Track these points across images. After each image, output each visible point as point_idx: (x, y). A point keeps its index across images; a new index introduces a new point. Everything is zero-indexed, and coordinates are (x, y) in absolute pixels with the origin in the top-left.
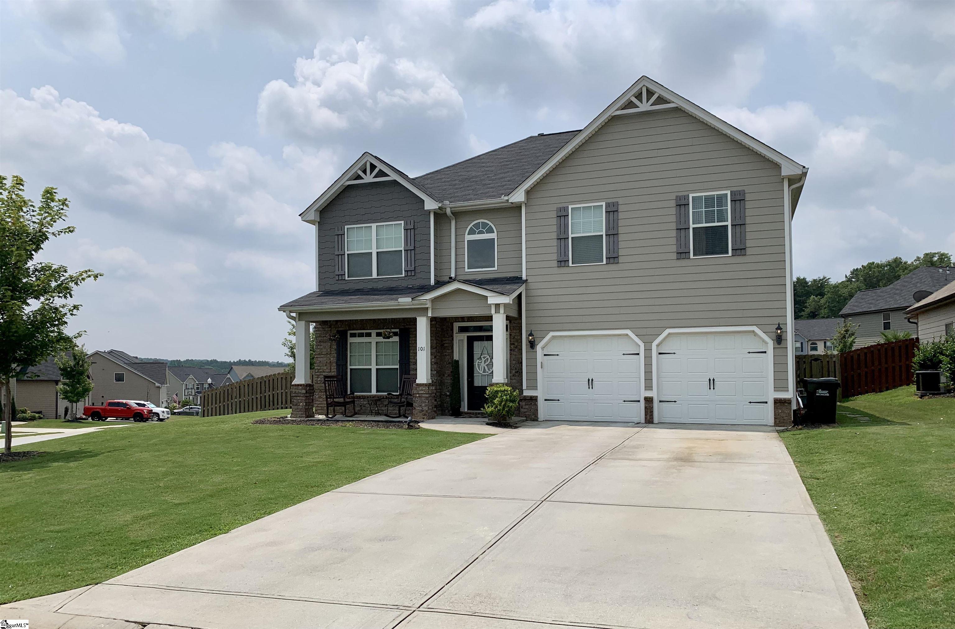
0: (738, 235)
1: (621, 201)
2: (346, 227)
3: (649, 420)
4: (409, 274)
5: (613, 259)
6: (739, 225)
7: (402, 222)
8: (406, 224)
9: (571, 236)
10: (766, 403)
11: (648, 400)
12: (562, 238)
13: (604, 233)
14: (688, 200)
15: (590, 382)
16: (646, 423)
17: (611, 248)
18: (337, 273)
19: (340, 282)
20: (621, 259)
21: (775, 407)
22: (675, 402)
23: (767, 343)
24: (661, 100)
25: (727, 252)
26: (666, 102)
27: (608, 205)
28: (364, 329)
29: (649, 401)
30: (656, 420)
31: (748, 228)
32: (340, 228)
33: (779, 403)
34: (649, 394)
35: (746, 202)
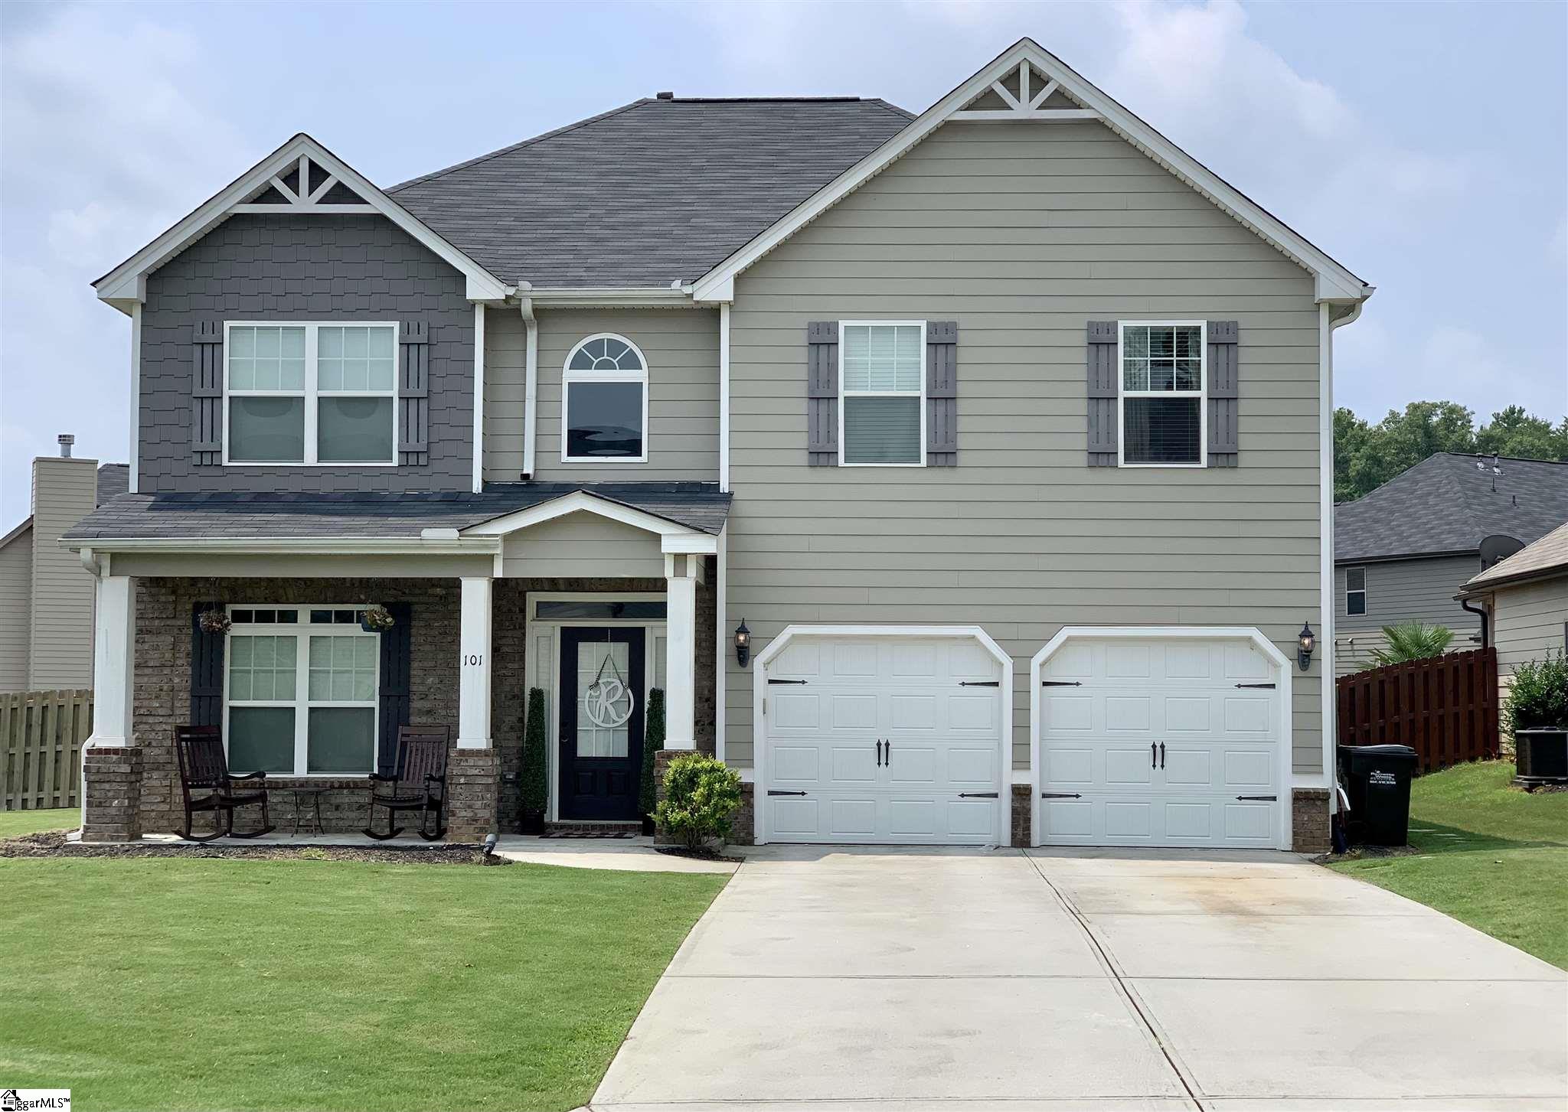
0: (1222, 421)
1: (963, 322)
2: (227, 324)
3: (1021, 839)
4: (413, 460)
5: (944, 456)
6: (1225, 400)
7: (396, 325)
8: (405, 330)
9: (842, 393)
10: (1274, 799)
11: (1022, 792)
12: (822, 397)
13: (922, 394)
14: (1116, 333)
15: (883, 750)
16: (1013, 846)
17: (941, 431)
18: (198, 446)
19: (203, 471)
20: (962, 458)
21: (1294, 808)
22: (1077, 796)
23: (1276, 666)
24: (1061, 99)
25: (1196, 458)
26: (1075, 104)
27: (932, 328)
28: (277, 602)
29: (1022, 794)
30: (1036, 840)
31: (1244, 407)
32: (208, 327)
33: (1303, 799)
34: (1022, 778)
35: (1239, 348)
